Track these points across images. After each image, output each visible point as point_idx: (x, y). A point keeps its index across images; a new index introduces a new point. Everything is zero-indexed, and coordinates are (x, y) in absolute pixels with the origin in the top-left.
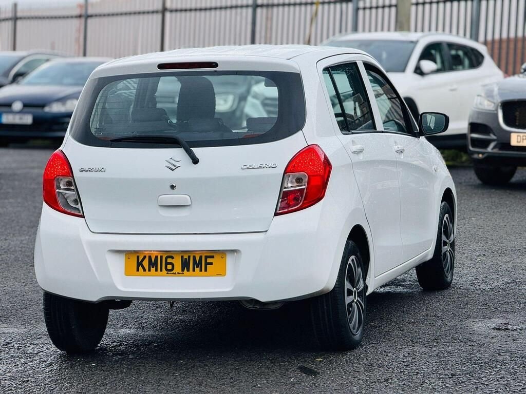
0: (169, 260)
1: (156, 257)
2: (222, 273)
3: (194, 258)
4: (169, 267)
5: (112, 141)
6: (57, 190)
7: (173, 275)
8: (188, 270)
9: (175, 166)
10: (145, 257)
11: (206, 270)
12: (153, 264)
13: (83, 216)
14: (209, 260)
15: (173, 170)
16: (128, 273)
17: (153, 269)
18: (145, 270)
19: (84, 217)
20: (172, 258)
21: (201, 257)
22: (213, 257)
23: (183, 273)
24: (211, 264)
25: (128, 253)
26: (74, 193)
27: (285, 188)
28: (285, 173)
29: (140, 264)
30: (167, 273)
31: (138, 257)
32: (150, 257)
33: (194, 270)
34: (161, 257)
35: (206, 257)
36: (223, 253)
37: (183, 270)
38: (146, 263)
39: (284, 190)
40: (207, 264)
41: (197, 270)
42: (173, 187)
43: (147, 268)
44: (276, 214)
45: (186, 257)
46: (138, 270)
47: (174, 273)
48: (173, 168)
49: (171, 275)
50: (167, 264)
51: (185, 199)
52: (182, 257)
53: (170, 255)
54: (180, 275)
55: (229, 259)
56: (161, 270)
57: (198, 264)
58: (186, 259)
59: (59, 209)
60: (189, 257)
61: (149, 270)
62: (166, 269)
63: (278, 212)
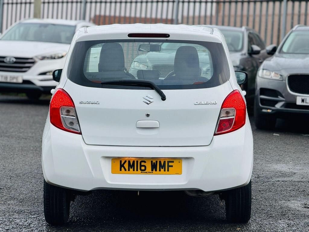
0: (143, 164)
1: (134, 162)
2: (179, 173)
3: (160, 162)
4: (143, 168)
5: (102, 84)
6: (62, 116)
7: (145, 173)
8: (156, 170)
9: (150, 101)
10: (125, 162)
11: (168, 171)
12: (131, 166)
13: (80, 133)
14: (170, 164)
15: (148, 104)
16: (113, 172)
17: (131, 170)
18: (125, 170)
20: (145, 162)
21: (165, 162)
22: (173, 162)
23: (152, 172)
24: (172, 166)
25: (114, 159)
26: (75, 118)
27: (221, 118)
28: (222, 108)
29: (122, 166)
30: (141, 172)
31: (121, 162)
32: (129, 162)
33: (160, 170)
34: (137, 162)
35: (168, 162)
36: (180, 159)
37: (152, 170)
38: (126, 165)
39: (221, 119)
40: (169, 166)
41: (162, 170)
42: (148, 115)
43: (127, 169)
44: (215, 135)
45: (154, 161)
46: (121, 170)
47: (146, 172)
48: (149, 103)
50: (141, 166)
51: (155, 123)
52: (152, 162)
53: (143, 160)
54: (151, 173)
55: (184, 164)
56: (137, 170)
57: (162, 166)
58: (154, 163)
59: (62, 128)
60: (157, 162)
61: (129, 170)
62: (141, 170)
63: (216, 133)
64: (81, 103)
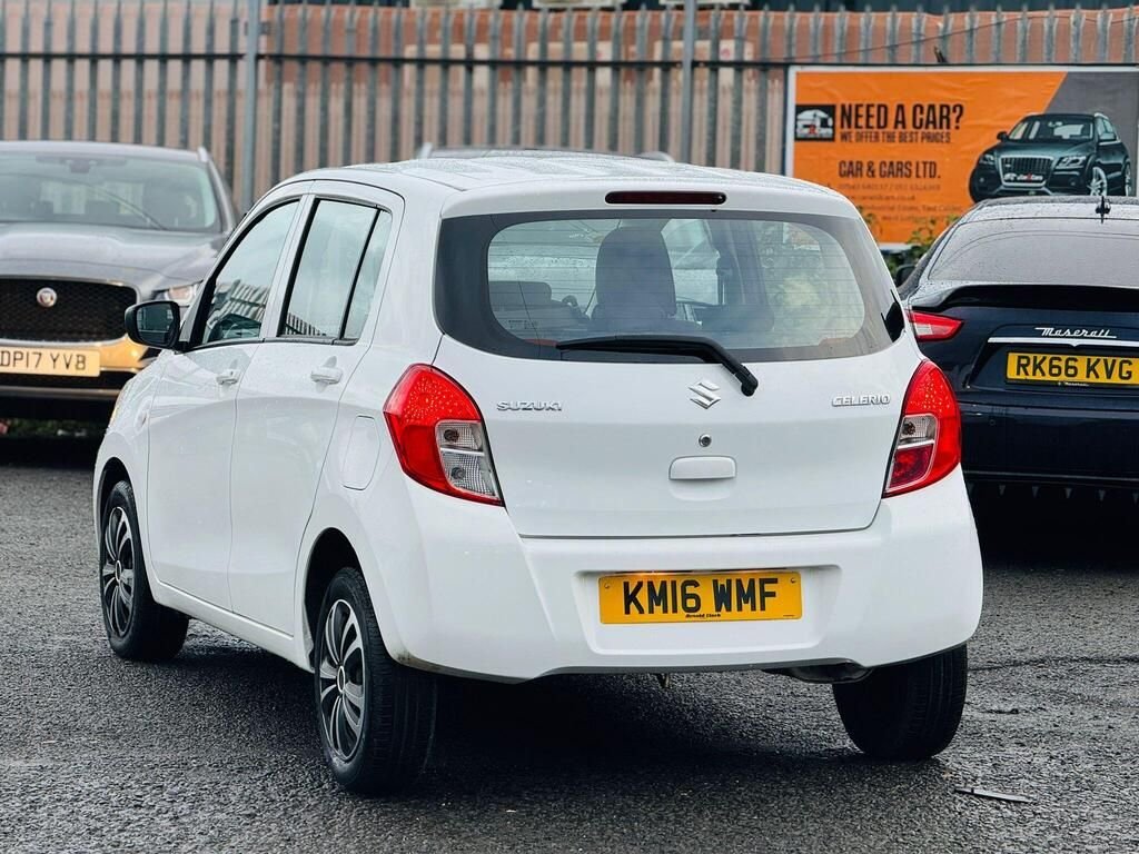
0: (690, 590)
1: (664, 584)
2: (794, 614)
3: (739, 583)
4: (691, 603)
6: (441, 449)
7: (699, 619)
8: (729, 609)
9: (710, 399)
10: (640, 585)
11: (763, 608)
12: (657, 598)
13: (501, 503)
14: (768, 588)
15: (706, 407)
16: (606, 618)
17: (658, 609)
18: (641, 611)
19: (504, 505)
20: (696, 584)
21: (752, 583)
22: (774, 581)
23: (719, 615)
24: (772, 594)
25: (605, 578)
26: (478, 454)
27: (900, 444)
28: (902, 414)
29: (630, 598)
30: (688, 616)
31: (626, 586)
32: (651, 585)
33: (740, 609)
34: (674, 584)
35: (763, 582)
36: (792, 573)
37: (718, 609)
38: (643, 597)
39: (900, 447)
40: (764, 595)
41: (747, 607)
42: (706, 441)
43: (646, 608)
44: (885, 495)
45: (722, 581)
46: (627, 612)
47: (700, 616)
48: (707, 402)
49: (694, 619)
50: (686, 597)
51: (725, 466)
52: (715, 582)
53: (690, 579)
54: (714, 618)
55: (807, 586)
56: (675, 610)
57: (746, 596)
58: (722, 586)
59: (446, 488)
60: (729, 582)
61: (651, 611)
62: (686, 609)
63: (889, 490)
64: (501, 409)
